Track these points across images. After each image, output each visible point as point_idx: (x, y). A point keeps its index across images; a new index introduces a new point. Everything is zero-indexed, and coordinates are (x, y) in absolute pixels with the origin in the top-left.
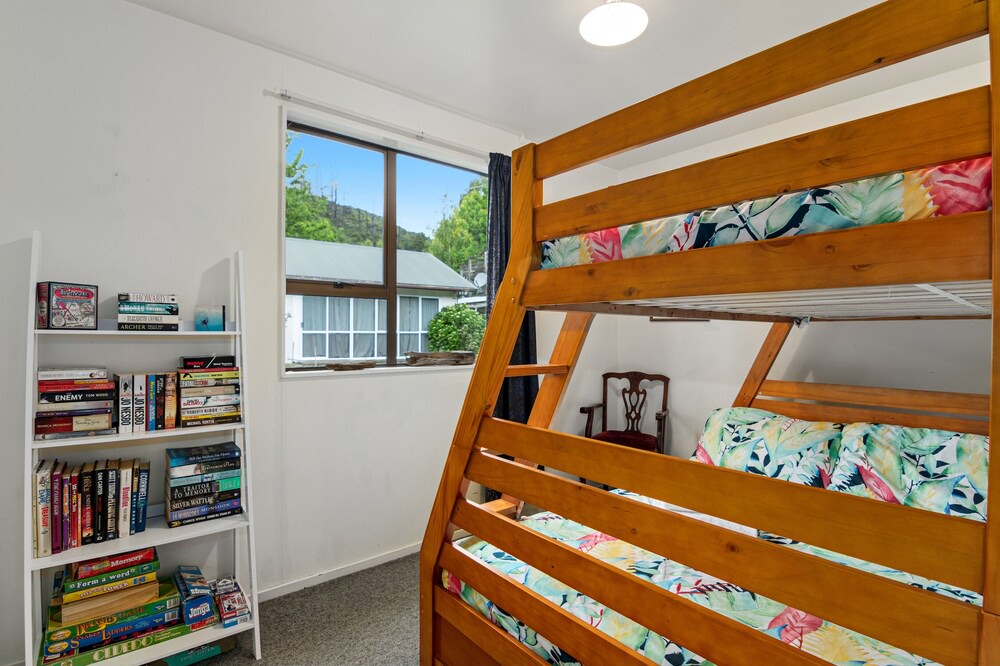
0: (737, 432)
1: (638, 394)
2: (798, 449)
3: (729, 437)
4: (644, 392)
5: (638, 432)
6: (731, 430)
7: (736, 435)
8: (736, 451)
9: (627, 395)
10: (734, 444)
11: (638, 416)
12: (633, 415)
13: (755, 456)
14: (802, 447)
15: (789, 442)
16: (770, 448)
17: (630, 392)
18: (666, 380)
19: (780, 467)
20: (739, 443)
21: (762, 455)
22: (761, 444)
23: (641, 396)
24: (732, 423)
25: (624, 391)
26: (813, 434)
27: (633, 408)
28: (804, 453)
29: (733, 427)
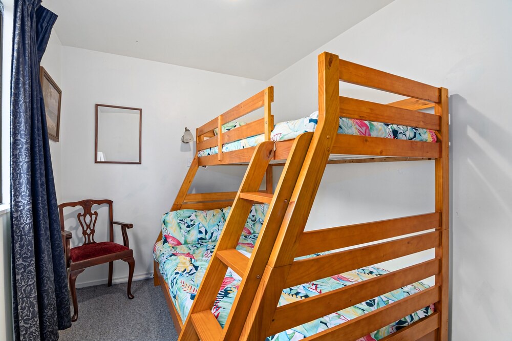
0: (186, 223)
1: (91, 215)
2: (216, 223)
3: (184, 227)
4: (96, 214)
5: (94, 242)
6: (183, 222)
7: (187, 224)
8: (191, 232)
9: (82, 218)
10: (188, 229)
11: (93, 232)
12: (89, 231)
13: (200, 232)
14: (217, 222)
15: (211, 221)
16: (205, 226)
17: (85, 216)
18: (110, 203)
19: (212, 233)
20: (191, 228)
21: (203, 230)
22: (200, 225)
23: (94, 217)
24: (181, 219)
25: (79, 215)
26: (217, 215)
27: (88, 226)
28: (219, 224)
29: (182, 220)
